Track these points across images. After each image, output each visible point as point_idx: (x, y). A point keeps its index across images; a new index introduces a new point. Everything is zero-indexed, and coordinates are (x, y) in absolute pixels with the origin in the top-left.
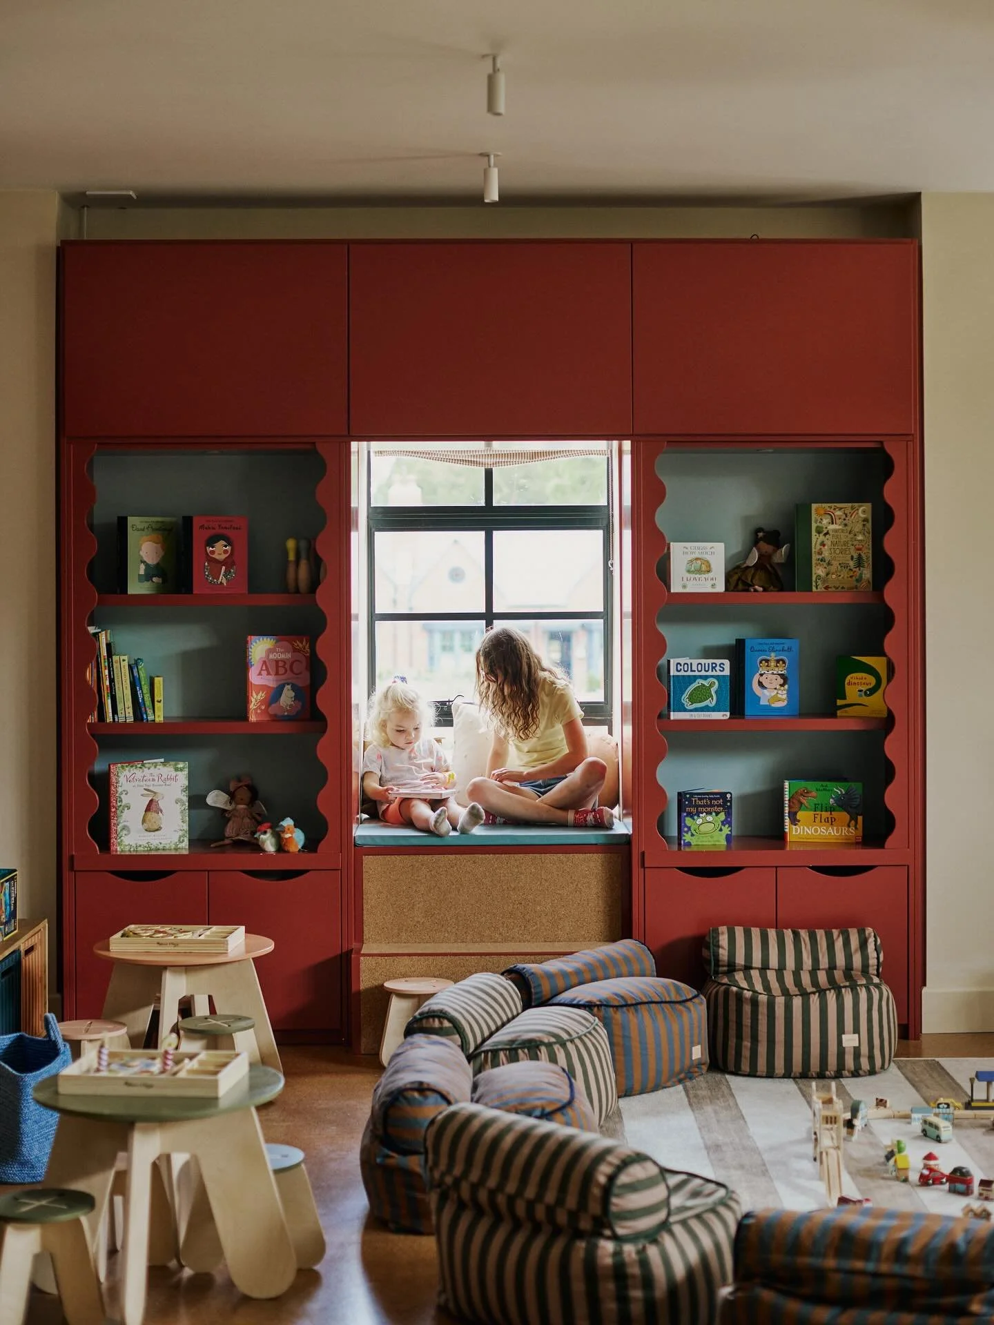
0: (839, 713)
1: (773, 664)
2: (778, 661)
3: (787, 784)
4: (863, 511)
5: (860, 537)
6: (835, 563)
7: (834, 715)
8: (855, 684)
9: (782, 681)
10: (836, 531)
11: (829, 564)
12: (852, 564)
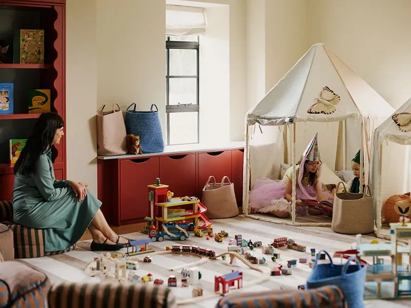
0: (29, 112)
1: (3, 93)
2: (5, 92)
3: (11, 141)
4: (41, 33)
5: (40, 43)
6: (30, 53)
7: (28, 113)
8: (36, 101)
9: (7, 100)
10: (30, 40)
11: (27, 53)
12: (36, 53)
